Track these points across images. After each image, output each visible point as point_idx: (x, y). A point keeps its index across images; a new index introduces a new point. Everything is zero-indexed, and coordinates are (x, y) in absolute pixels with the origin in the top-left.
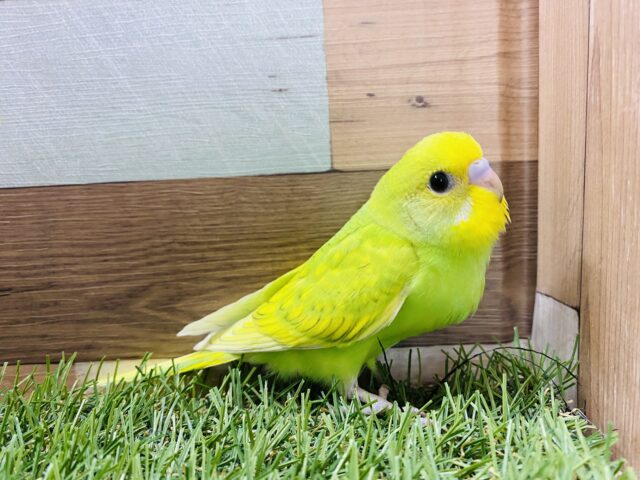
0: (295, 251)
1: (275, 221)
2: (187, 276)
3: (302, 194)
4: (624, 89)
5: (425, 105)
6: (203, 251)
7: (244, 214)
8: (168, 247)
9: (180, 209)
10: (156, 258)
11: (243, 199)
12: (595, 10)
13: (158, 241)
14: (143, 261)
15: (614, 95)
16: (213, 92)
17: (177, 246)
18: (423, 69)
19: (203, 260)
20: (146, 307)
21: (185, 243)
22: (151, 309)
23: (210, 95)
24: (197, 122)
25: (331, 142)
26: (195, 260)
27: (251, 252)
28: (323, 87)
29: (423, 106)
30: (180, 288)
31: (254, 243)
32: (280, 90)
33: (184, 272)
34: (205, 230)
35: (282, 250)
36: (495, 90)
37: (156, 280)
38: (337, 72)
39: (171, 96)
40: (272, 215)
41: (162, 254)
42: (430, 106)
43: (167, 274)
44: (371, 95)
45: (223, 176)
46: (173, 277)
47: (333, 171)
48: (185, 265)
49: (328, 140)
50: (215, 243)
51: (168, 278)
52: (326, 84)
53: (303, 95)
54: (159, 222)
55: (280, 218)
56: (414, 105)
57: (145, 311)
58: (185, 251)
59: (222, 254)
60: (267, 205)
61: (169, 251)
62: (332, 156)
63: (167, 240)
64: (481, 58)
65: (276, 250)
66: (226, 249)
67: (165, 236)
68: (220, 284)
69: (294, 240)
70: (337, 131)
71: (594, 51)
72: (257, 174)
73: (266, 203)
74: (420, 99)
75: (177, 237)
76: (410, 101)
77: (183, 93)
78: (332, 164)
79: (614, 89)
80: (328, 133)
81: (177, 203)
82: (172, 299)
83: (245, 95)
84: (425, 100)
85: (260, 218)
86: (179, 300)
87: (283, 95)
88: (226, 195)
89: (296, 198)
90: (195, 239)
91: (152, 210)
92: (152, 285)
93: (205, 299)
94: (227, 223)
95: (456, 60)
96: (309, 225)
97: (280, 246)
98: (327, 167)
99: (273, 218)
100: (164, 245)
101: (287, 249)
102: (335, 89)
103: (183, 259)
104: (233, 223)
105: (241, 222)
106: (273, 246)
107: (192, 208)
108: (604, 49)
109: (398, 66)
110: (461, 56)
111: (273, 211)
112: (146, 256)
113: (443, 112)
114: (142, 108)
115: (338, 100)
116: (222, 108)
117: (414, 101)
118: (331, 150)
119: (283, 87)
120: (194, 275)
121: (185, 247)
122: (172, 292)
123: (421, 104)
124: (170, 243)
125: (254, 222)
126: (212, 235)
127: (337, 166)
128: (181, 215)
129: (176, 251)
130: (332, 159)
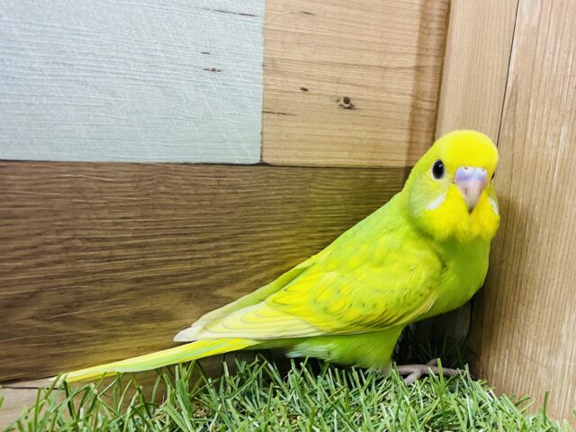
0: (217, 248)
1: (197, 215)
2: (89, 278)
3: (229, 187)
4: (540, 134)
5: (351, 107)
6: (111, 248)
7: (163, 206)
8: (66, 244)
9: (84, 198)
10: (49, 258)
11: (163, 189)
12: (517, 61)
13: (52, 237)
14: (32, 262)
15: (528, 135)
16: (135, 61)
17: (78, 243)
18: (352, 71)
19: (110, 259)
20: (32, 318)
21: (89, 240)
22: (38, 319)
23: (132, 63)
24: (113, 94)
25: (262, 133)
26: (102, 259)
27: (169, 249)
28: (258, 73)
29: (349, 108)
30: (81, 293)
31: (173, 239)
32: (214, 70)
33: (87, 274)
34: (115, 224)
35: (203, 246)
36: (408, 100)
37: (48, 284)
38: (273, 59)
39: (79, 57)
40: (196, 208)
41: (58, 253)
42: (355, 109)
43: (64, 277)
44: (305, 90)
45: (141, 161)
46: (71, 281)
47: (262, 164)
48: (88, 266)
49: (259, 131)
50: (127, 239)
51: (64, 281)
52: (261, 71)
53: (237, 79)
54: (56, 213)
55: (203, 211)
56: (341, 105)
57: (31, 322)
58: (87, 249)
59: (134, 252)
60: (190, 197)
61: (67, 249)
62: (262, 148)
63: (64, 236)
64: (400, 68)
65: (197, 247)
66: (140, 246)
67: (63, 231)
68: (130, 286)
69: (217, 236)
70: (269, 123)
71: (512, 93)
72: (181, 161)
73: (188, 194)
74: (347, 100)
75: (78, 232)
76: (338, 101)
77: (94, 55)
78: (261, 157)
79: (529, 131)
80: (260, 124)
81: (80, 191)
82: (68, 306)
83: (174, 70)
84: (352, 102)
85: (181, 212)
86: (77, 306)
87: (216, 75)
88: (143, 184)
89: (222, 191)
90: (101, 234)
91: (46, 198)
92: (41, 290)
93: (111, 304)
94: (143, 217)
95: (380, 67)
96: (233, 220)
97: (201, 242)
98: (257, 160)
99: (195, 212)
100: (61, 241)
101: (208, 245)
102: (270, 77)
103: (84, 258)
104: (149, 217)
105: (159, 215)
106: (194, 242)
107: (100, 198)
108: (522, 95)
109: (331, 64)
110: (384, 64)
111: (195, 203)
112: (35, 255)
113: (364, 116)
114: (35, 65)
115: (273, 90)
116: (145, 81)
117: (342, 102)
118: (262, 142)
119: (217, 68)
120: (98, 277)
121: (89, 244)
122: (69, 297)
123: (347, 105)
124: (69, 239)
125: (173, 215)
126: (123, 230)
127: (266, 160)
128: (86, 206)
129: (77, 249)
130: (262, 152)
